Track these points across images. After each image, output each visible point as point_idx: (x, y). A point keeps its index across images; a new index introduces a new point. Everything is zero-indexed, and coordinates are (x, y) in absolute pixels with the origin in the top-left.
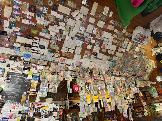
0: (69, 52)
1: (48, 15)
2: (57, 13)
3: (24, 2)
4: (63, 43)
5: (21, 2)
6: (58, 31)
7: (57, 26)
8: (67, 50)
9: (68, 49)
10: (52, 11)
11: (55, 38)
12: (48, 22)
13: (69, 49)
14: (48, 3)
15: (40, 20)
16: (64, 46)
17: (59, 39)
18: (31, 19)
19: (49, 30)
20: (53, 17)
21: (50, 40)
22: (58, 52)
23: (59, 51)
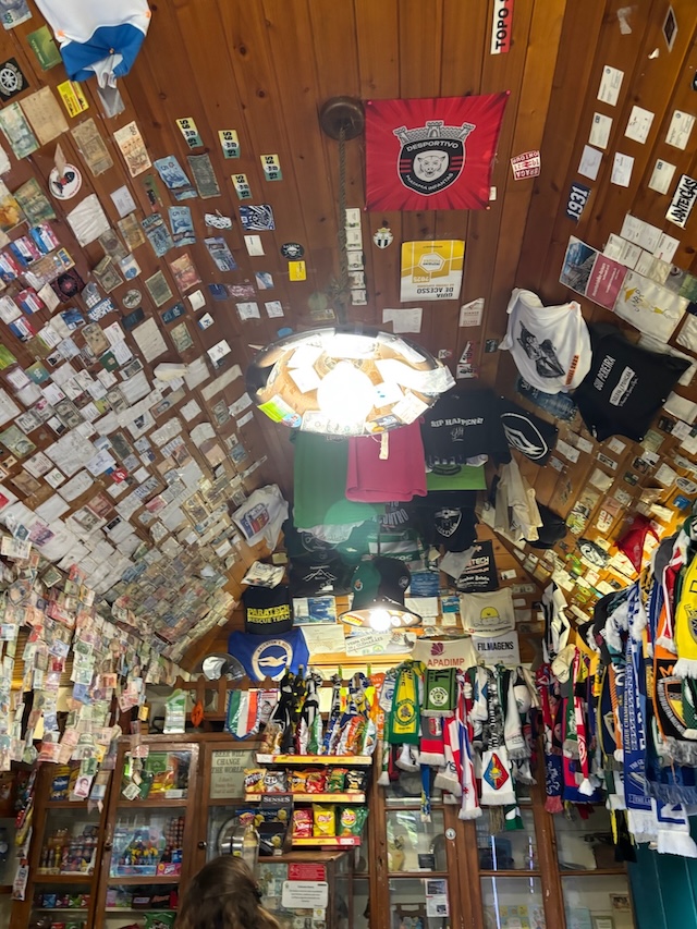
0: (45, 478)
1: (94, 328)
2: (124, 336)
3: (64, 249)
4: (56, 439)
5: (57, 242)
6: (78, 393)
7: (89, 376)
8: (44, 472)
9: (50, 465)
10: (116, 323)
11: (47, 411)
12: (75, 351)
13: (55, 466)
14: (127, 295)
15: (58, 331)
16: (47, 451)
17: (54, 424)
18: (34, 311)
19: (53, 376)
20: (103, 343)
21: (24, 408)
22: (9, 465)
23: (15, 461)
